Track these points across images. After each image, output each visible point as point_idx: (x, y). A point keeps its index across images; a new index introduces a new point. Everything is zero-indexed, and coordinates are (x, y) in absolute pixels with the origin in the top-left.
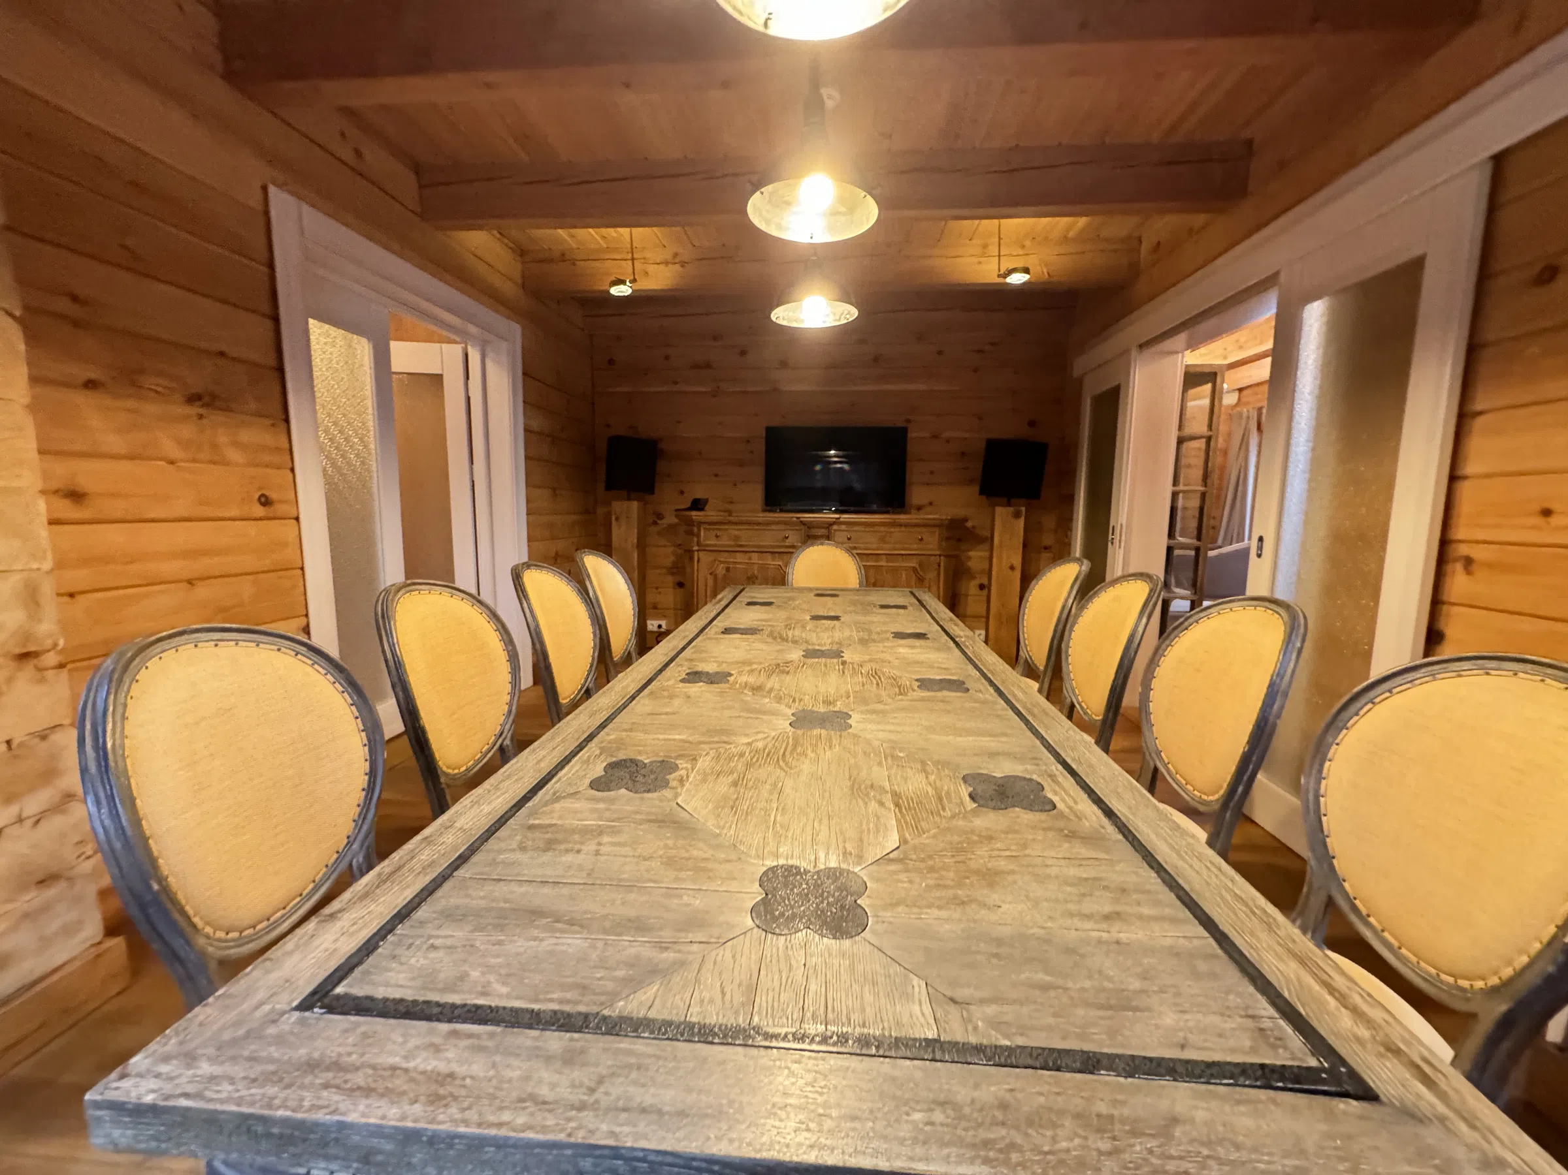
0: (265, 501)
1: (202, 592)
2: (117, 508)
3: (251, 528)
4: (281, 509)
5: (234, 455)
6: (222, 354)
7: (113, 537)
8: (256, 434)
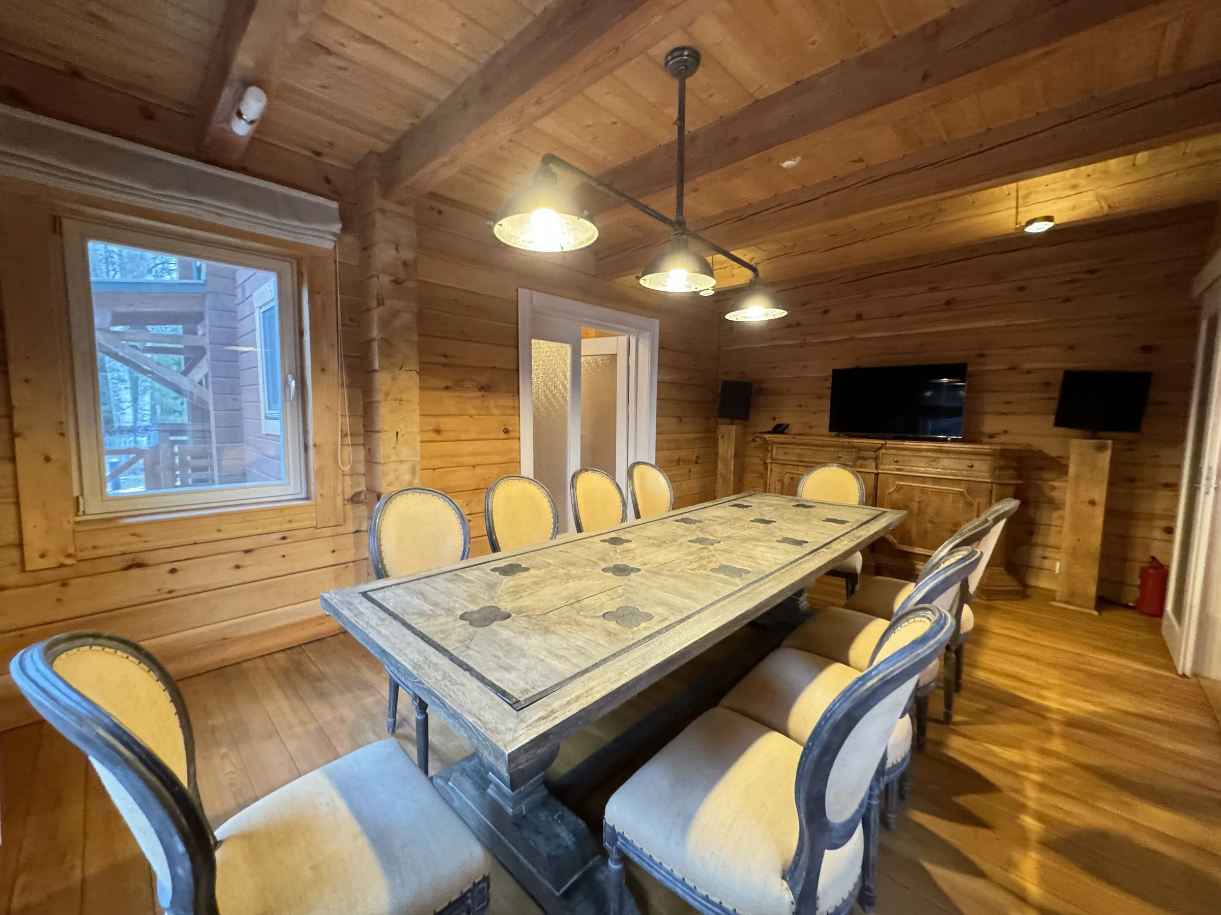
0: (506, 431)
1: (479, 471)
2: (450, 435)
3: (499, 444)
4: (511, 434)
5: (495, 412)
6: (495, 368)
7: (449, 447)
8: (505, 401)
